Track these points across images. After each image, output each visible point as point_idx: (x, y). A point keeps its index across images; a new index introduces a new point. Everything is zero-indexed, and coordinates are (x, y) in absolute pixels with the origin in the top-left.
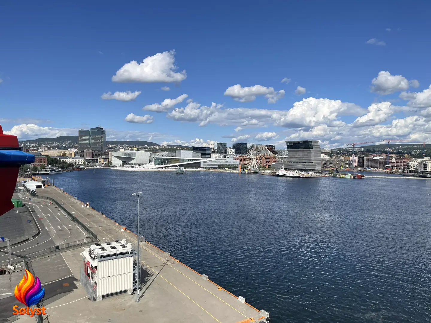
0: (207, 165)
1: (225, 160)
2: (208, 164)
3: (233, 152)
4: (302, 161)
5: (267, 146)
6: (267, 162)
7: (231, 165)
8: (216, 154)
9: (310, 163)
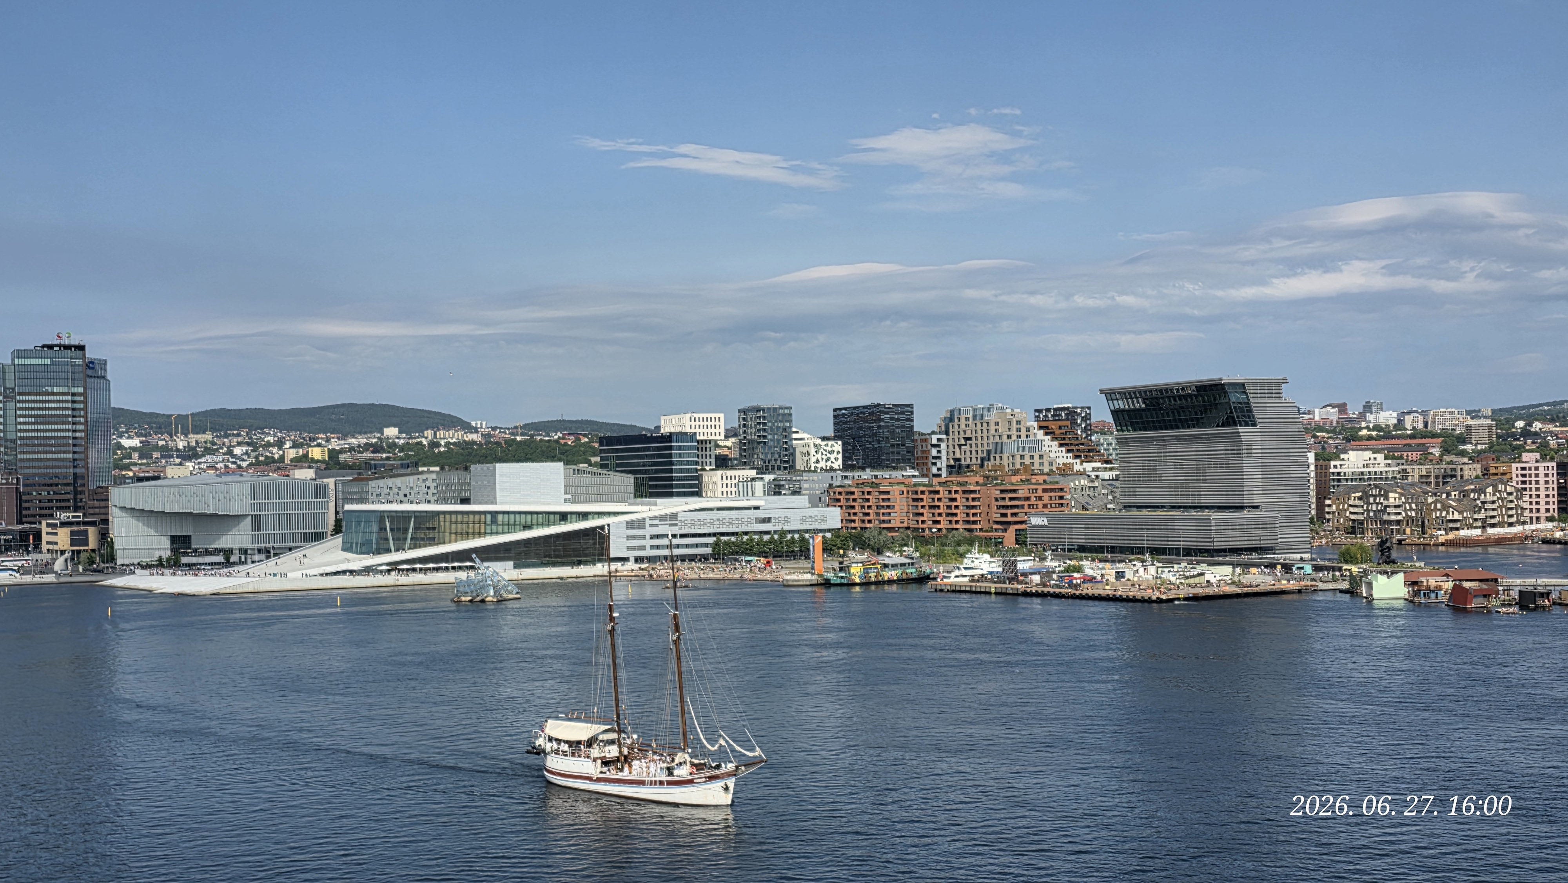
0: (648, 542)
1: (757, 508)
2: (652, 537)
3: (833, 457)
4: (1196, 502)
6: (1009, 512)
7: (789, 536)
8: (730, 473)
9: (1241, 508)
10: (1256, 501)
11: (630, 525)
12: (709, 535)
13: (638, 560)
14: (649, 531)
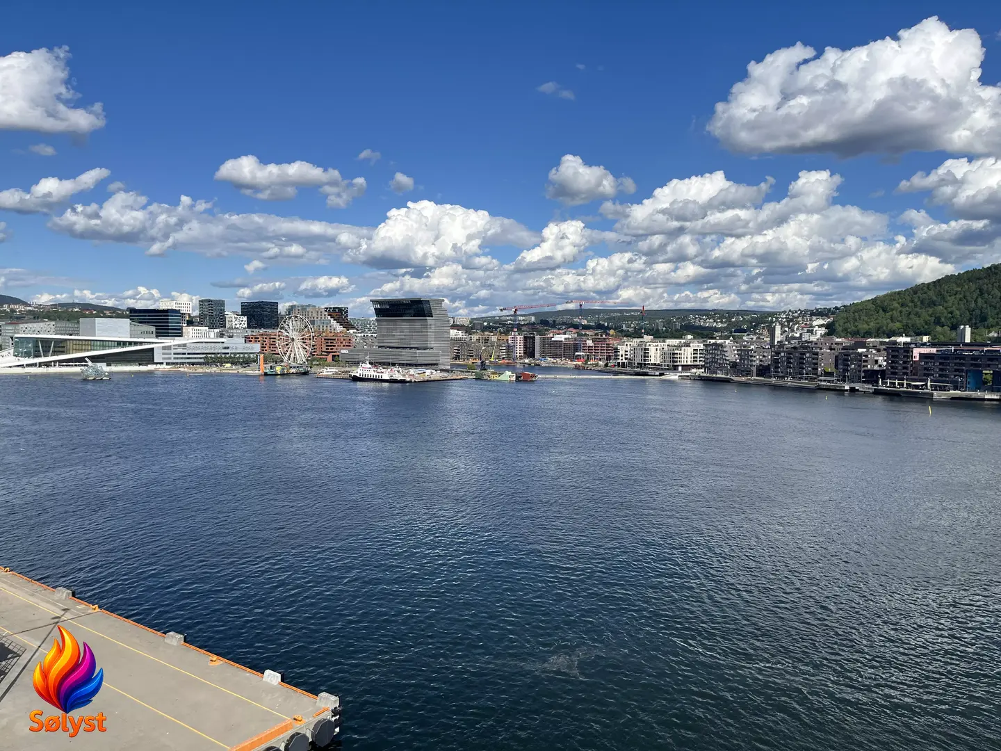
0: (173, 356)
1: (223, 343)
2: (174, 354)
3: (243, 323)
4: (408, 346)
5: (327, 308)
6: (330, 348)
7: (238, 355)
8: (196, 328)
9: (425, 349)
10: (432, 346)
11: (164, 348)
12: (203, 354)
13: (168, 364)
14: (173, 351)
